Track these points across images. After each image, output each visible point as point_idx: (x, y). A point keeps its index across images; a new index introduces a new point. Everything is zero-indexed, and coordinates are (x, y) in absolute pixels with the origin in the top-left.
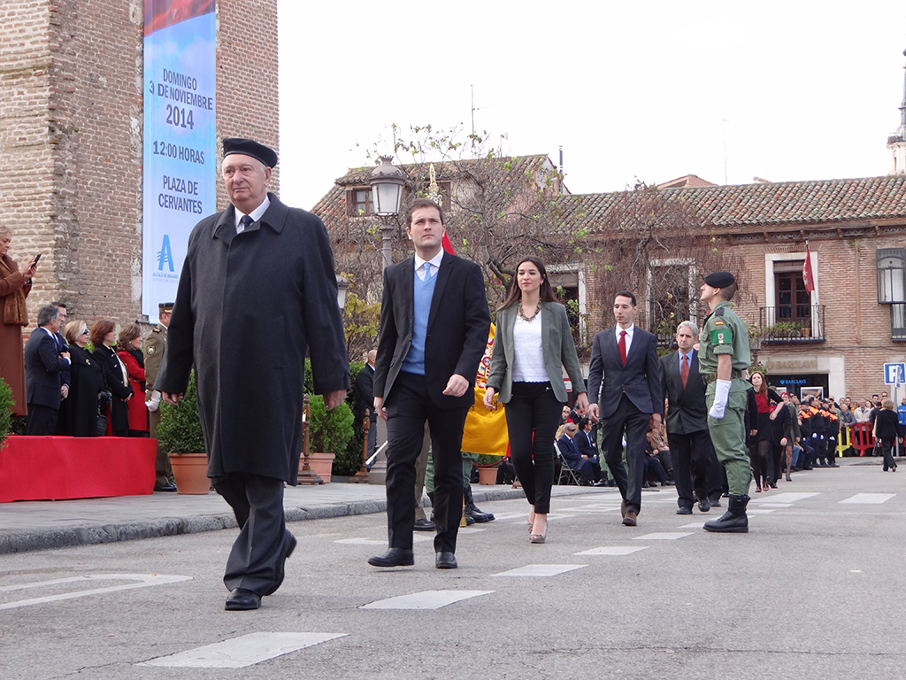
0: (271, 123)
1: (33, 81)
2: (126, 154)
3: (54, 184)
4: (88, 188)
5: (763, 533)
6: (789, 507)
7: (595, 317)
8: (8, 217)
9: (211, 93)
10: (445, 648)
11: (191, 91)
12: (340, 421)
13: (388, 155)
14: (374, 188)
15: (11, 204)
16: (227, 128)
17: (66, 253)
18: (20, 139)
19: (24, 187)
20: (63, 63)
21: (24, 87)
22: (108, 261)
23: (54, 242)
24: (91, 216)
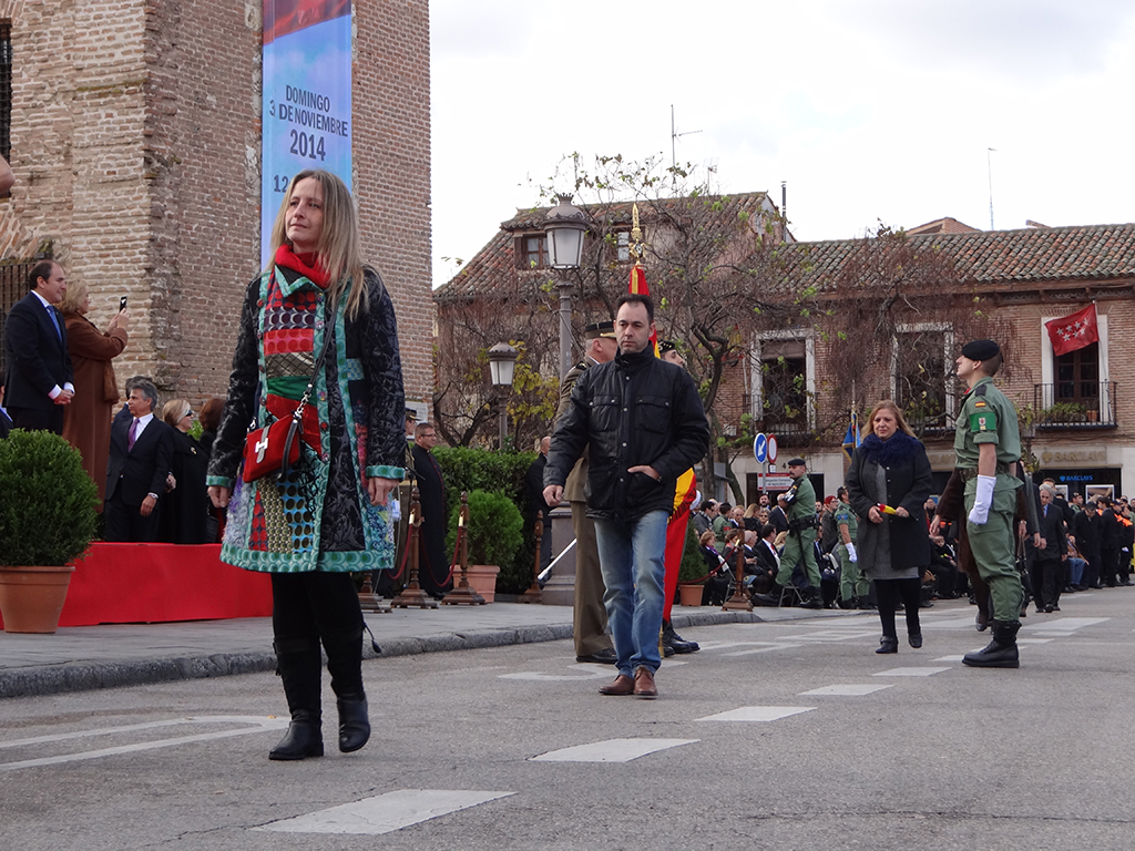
0: (421, 153)
1: (124, 100)
2: (240, 191)
3: (151, 229)
4: (193, 235)
5: (1038, 668)
6: (1071, 636)
7: (826, 397)
8: (93, 269)
9: (347, 116)
10: (637, 812)
11: (323, 113)
12: (506, 526)
13: (567, 193)
14: (550, 235)
15: (97, 253)
16: (366, 159)
17: (164, 315)
18: (109, 173)
19: (113, 233)
20: (162, 77)
21: (113, 108)
22: (217, 324)
23: (150, 301)
24: (197, 269)
